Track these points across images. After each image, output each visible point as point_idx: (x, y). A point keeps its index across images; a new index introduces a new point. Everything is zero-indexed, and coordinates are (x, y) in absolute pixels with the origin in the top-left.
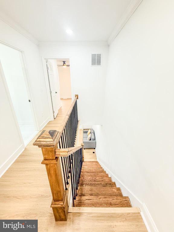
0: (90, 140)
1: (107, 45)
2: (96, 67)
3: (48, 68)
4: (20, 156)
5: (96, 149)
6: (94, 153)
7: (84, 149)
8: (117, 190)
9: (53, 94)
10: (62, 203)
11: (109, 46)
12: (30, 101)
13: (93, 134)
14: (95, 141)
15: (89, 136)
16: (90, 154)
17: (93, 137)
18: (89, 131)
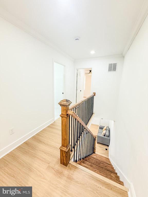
0: (105, 136)
1: (122, 56)
2: (112, 73)
3: (77, 75)
4: (51, 124)
5: (109, 146)
6: (106, 149)
7: (98, 143)
8: (115, 177)
9: (78, 91)
10: (66, 149)
11: (124, 57)
12: (63, 93)
13: (108, 131)
14: (109, 138)
15: (104, 132)
16: (102, 150)
17: (107, 134)
18: (105, 128)
